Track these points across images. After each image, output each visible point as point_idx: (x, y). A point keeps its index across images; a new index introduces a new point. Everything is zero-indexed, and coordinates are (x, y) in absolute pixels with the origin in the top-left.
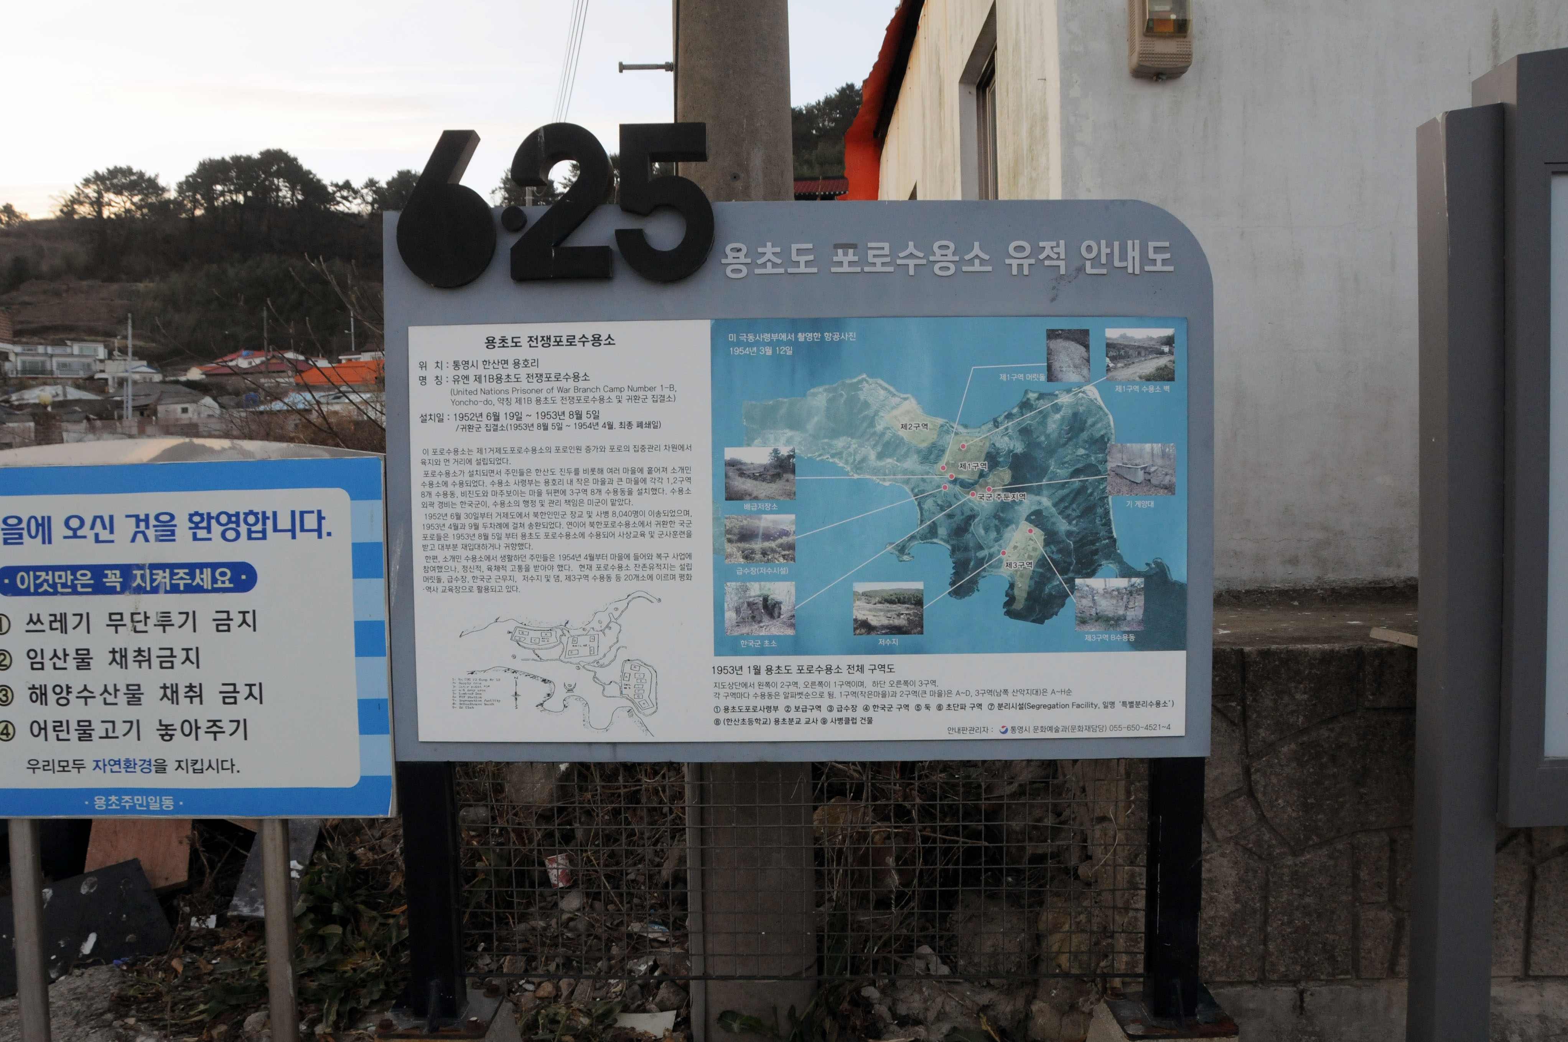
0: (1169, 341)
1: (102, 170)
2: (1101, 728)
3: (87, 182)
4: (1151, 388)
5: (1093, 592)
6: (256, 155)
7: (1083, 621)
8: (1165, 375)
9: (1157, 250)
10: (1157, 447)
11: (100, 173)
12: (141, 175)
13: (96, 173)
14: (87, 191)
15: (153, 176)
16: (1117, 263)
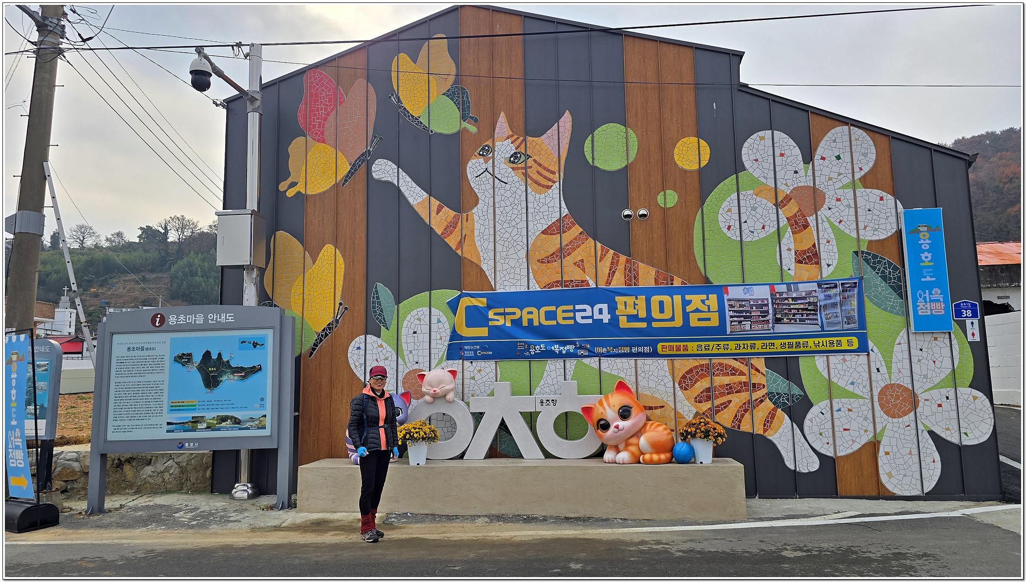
0: (48, 364)
2: (30, 434)
4: (43, 372)
5: (30, 409)
7: (28, 414)
8: (46, 370)
9: (48, 348)
10: (44, 383)
16: (40, 350)
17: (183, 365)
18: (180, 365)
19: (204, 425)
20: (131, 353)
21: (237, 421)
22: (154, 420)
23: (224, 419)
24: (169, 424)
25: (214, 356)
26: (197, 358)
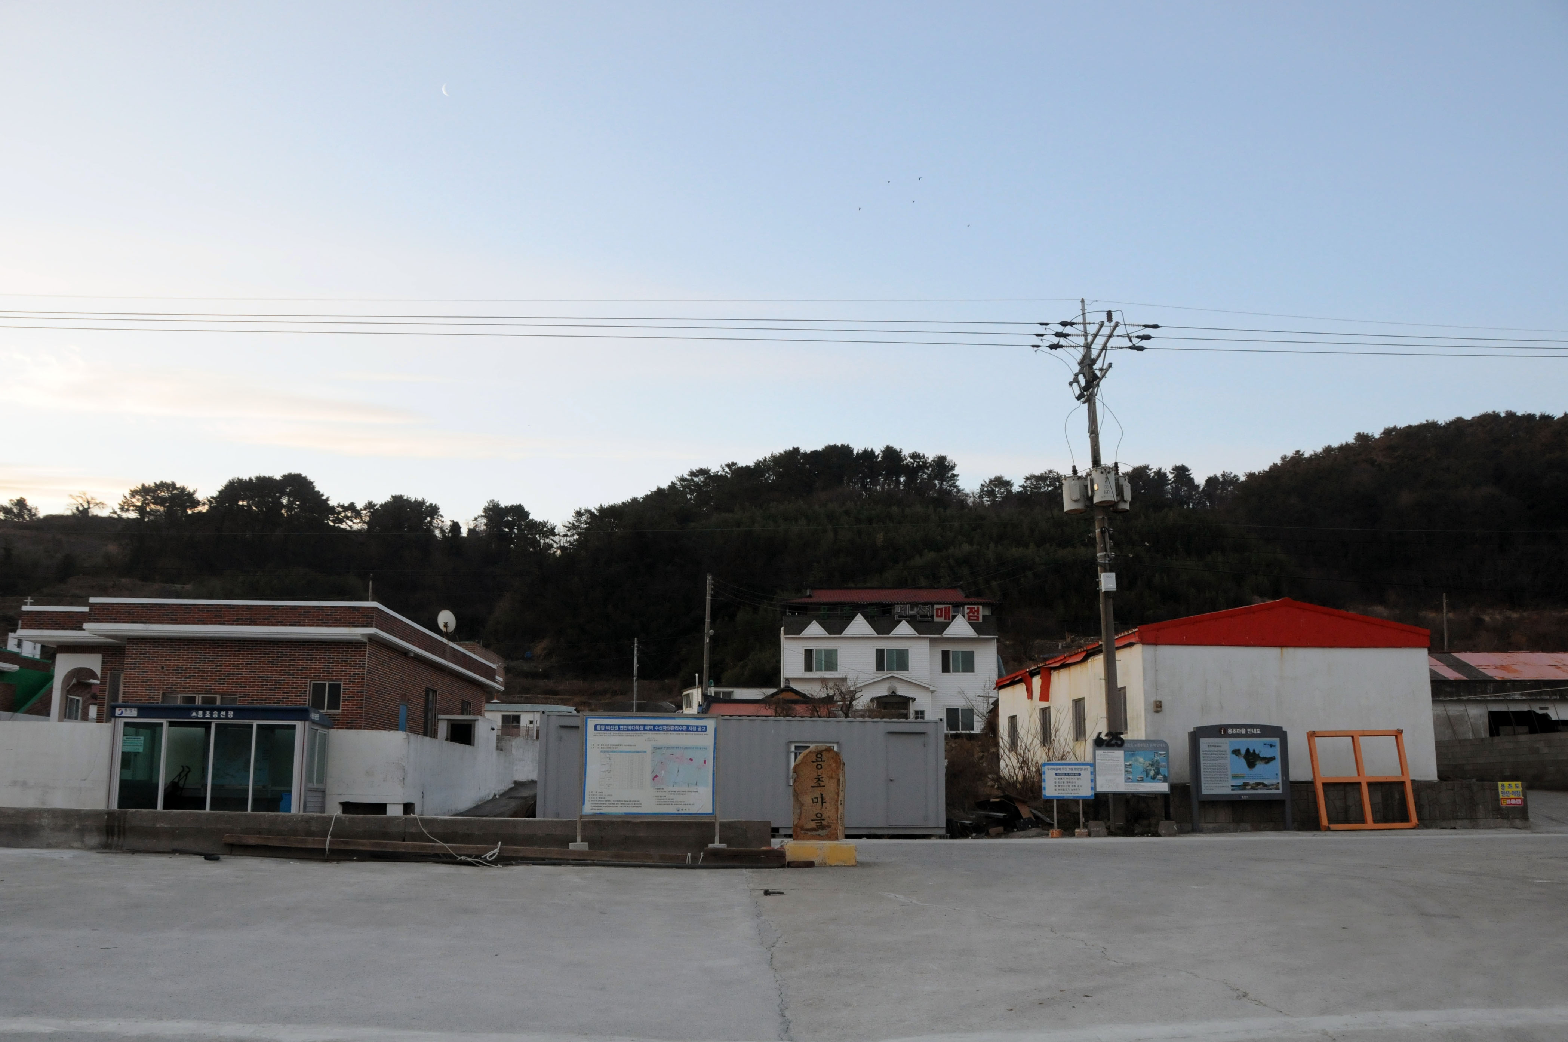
1: (150, 483)
3: (134, 493)
6: (278, 477)
11: (147, 485)
12: (183, 490)
13: (143, 486)
14: (134, 500)
15: (191, 491)
17: (1237, 755)
18: (1234, 755)
19: (1249, 787)
20: (1210, 748)
21: (1265, 785)
22: (1224, 784)
23: (1258, 784)
24: (1232, 786)
25: (1252, 751)
26: (1243, 752)
